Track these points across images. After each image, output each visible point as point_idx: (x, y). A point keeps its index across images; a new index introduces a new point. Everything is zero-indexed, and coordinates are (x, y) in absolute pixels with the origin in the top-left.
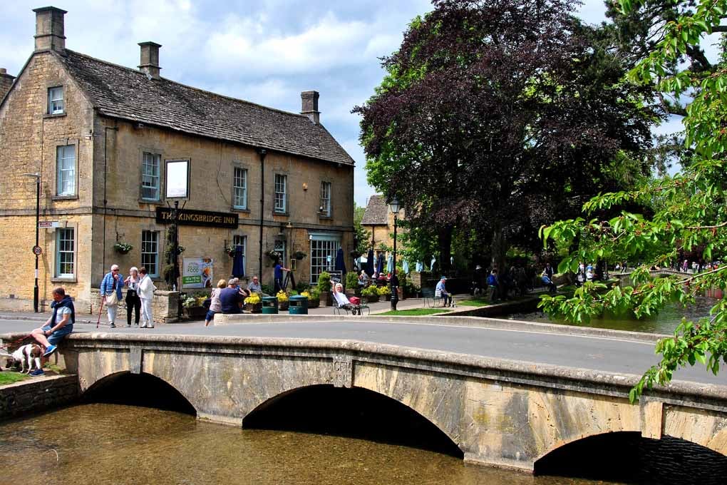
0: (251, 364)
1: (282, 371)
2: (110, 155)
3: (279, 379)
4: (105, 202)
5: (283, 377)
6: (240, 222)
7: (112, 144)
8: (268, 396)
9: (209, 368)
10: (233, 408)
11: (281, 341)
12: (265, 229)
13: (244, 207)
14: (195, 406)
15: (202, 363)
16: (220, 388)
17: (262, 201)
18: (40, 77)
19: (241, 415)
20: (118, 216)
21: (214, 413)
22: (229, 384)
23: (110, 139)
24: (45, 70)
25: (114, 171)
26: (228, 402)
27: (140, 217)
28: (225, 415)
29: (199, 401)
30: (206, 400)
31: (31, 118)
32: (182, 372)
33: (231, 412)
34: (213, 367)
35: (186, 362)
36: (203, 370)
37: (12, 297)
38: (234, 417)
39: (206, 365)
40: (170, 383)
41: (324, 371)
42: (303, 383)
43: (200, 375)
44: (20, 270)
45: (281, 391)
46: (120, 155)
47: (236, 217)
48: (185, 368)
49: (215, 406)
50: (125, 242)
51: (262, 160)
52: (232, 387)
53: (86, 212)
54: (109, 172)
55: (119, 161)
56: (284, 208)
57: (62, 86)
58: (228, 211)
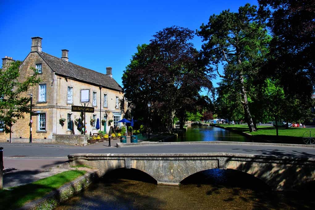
0: (182, 164)
1: (196, 165)
2: (58, 87)
3: (195, 168)
4: (57, 104)
5: (197, 167)
6: (95, 110)
7: (59, 83)
8: (190, 174)
9: (162, 166)
10: (174, 179)
11: (197, 154)
12: (101, 112)
13: (95, 105)
14: (156, 179)
15: (159, 164)
16: (168, 172)
17: (101, 103)
18: (33, 60)
19: (178, 182)
20: (61, 108)
21: (165, 181)
22: (172, 171)
23: (58, 82)
24: (35, 58)
25: (59, 93)
26: (171, 177)
27: (67, 109)
28: (170, 182)
29: (158, 177)
30: (162, 177)
31: (28, 74)
32: (150, 167)
33: (173, 181)
34: (164, 165)
35: (152, 164)
37: (21, 138)
38: (175, 182)
39: (161, 165)
40: (144, 171)
41: (215, 164)
42: (205, 169)
43: (158, 168)
44: (24, 128)
45: (196, 172)
46: (61, 87)
47: (93, 108)
48: (151, 166)
49: (166, 179)
50: (63, 118)
51: (100, 89)
53: (51, 107)
54: (58, 93)
55: (61, 89)
56: (106, 105)
57: (41, 64)
58: (91, 107)
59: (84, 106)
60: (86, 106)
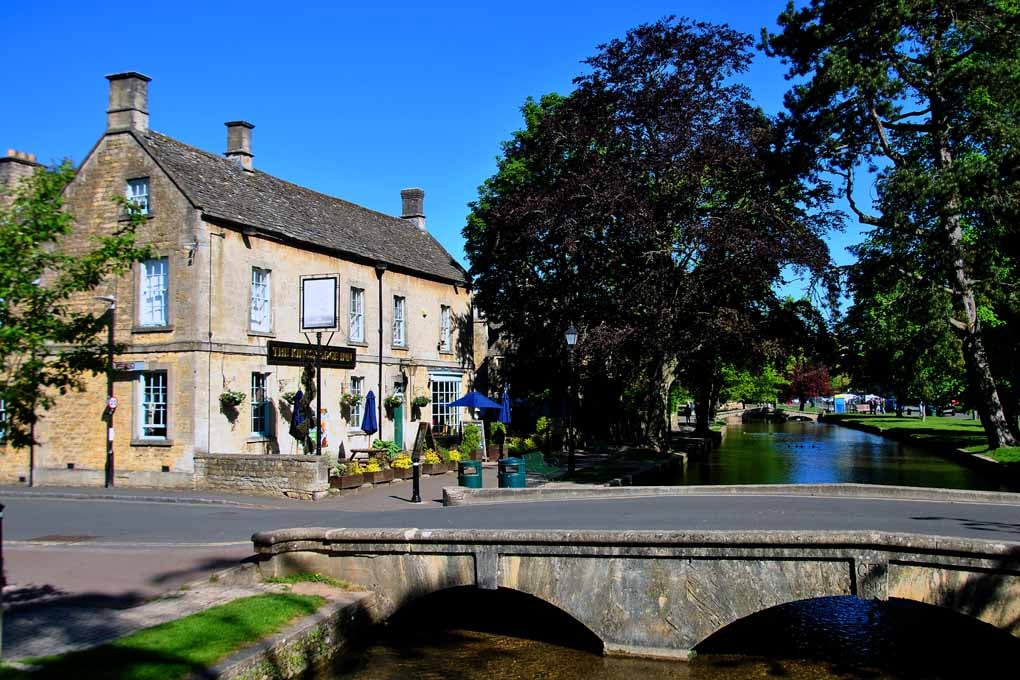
0: (702, 573)
1: (761, 580)
2: (215, 270)
3: (755, 593)
4: (210, 335)
5: (762, 587)
6: (357, 359)
7: (217, 256)
8: (735, 616)
9: (624, 579)
10: (671, 635)
11: (763, 537)
12: (383, 366)
13: (361, 340)
14: (599, 634)
15: (612, 571)
16: (645, 606)
17: (381, 332)
18: (115, 165)
19: (686, 645)
20: (225, 353)
21: (636, 643)
22: (662, 601)
23: (215, 248)
24: (122, 155)
25: (219, 291)
26: (660, 627)
27: (250, 355)
28: (654, 645)
29: (607, 627)
30: (621, 625)
31: (98, 221)
32: (575, 584)
33: (667, 640)
34: (631, 577)
35: (580, 571)
36: (612, 581)
37: (71, 466)
38: (673, 648)
39: (618, 576)
40: (551, 601)
41: (837, 577)
42: (799, 595)
43: (607, 589)
44: (82, 429)
45: (759, 608)
46: (226, 272)
47: (353, 352)
48: (580, 580)
49: (638, 632)
50: (234, 388)
51: (379, 277)
52: (667, 605)
53: (185, 348)
54: (214, 294)
55: (224, 279)
56: (402, 340)
57: (148, 177)
58: (345, 346)
59: (314, 342)
60: (324, 342)
